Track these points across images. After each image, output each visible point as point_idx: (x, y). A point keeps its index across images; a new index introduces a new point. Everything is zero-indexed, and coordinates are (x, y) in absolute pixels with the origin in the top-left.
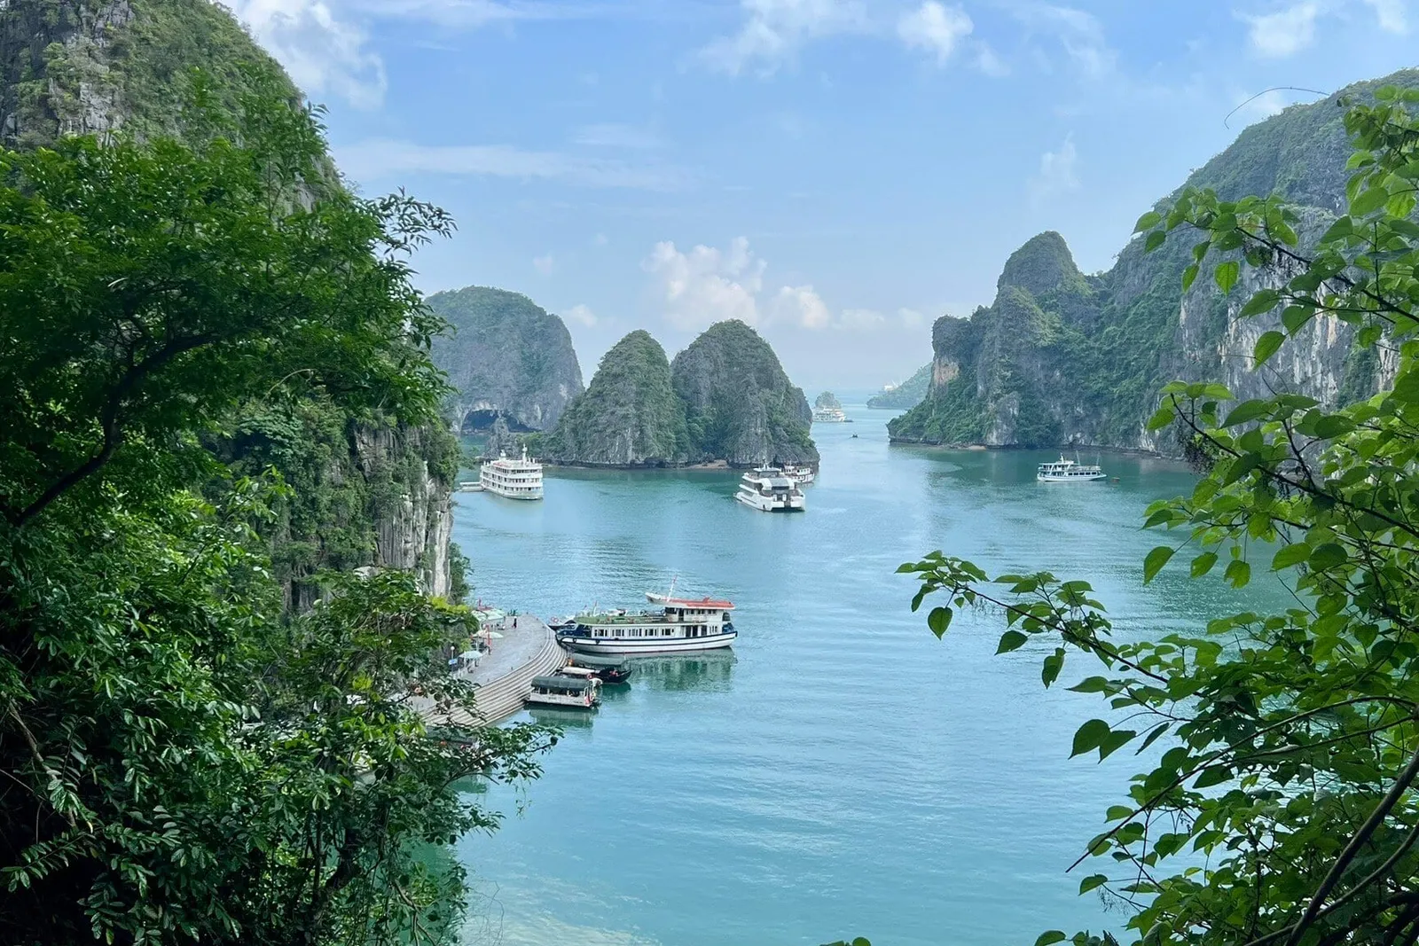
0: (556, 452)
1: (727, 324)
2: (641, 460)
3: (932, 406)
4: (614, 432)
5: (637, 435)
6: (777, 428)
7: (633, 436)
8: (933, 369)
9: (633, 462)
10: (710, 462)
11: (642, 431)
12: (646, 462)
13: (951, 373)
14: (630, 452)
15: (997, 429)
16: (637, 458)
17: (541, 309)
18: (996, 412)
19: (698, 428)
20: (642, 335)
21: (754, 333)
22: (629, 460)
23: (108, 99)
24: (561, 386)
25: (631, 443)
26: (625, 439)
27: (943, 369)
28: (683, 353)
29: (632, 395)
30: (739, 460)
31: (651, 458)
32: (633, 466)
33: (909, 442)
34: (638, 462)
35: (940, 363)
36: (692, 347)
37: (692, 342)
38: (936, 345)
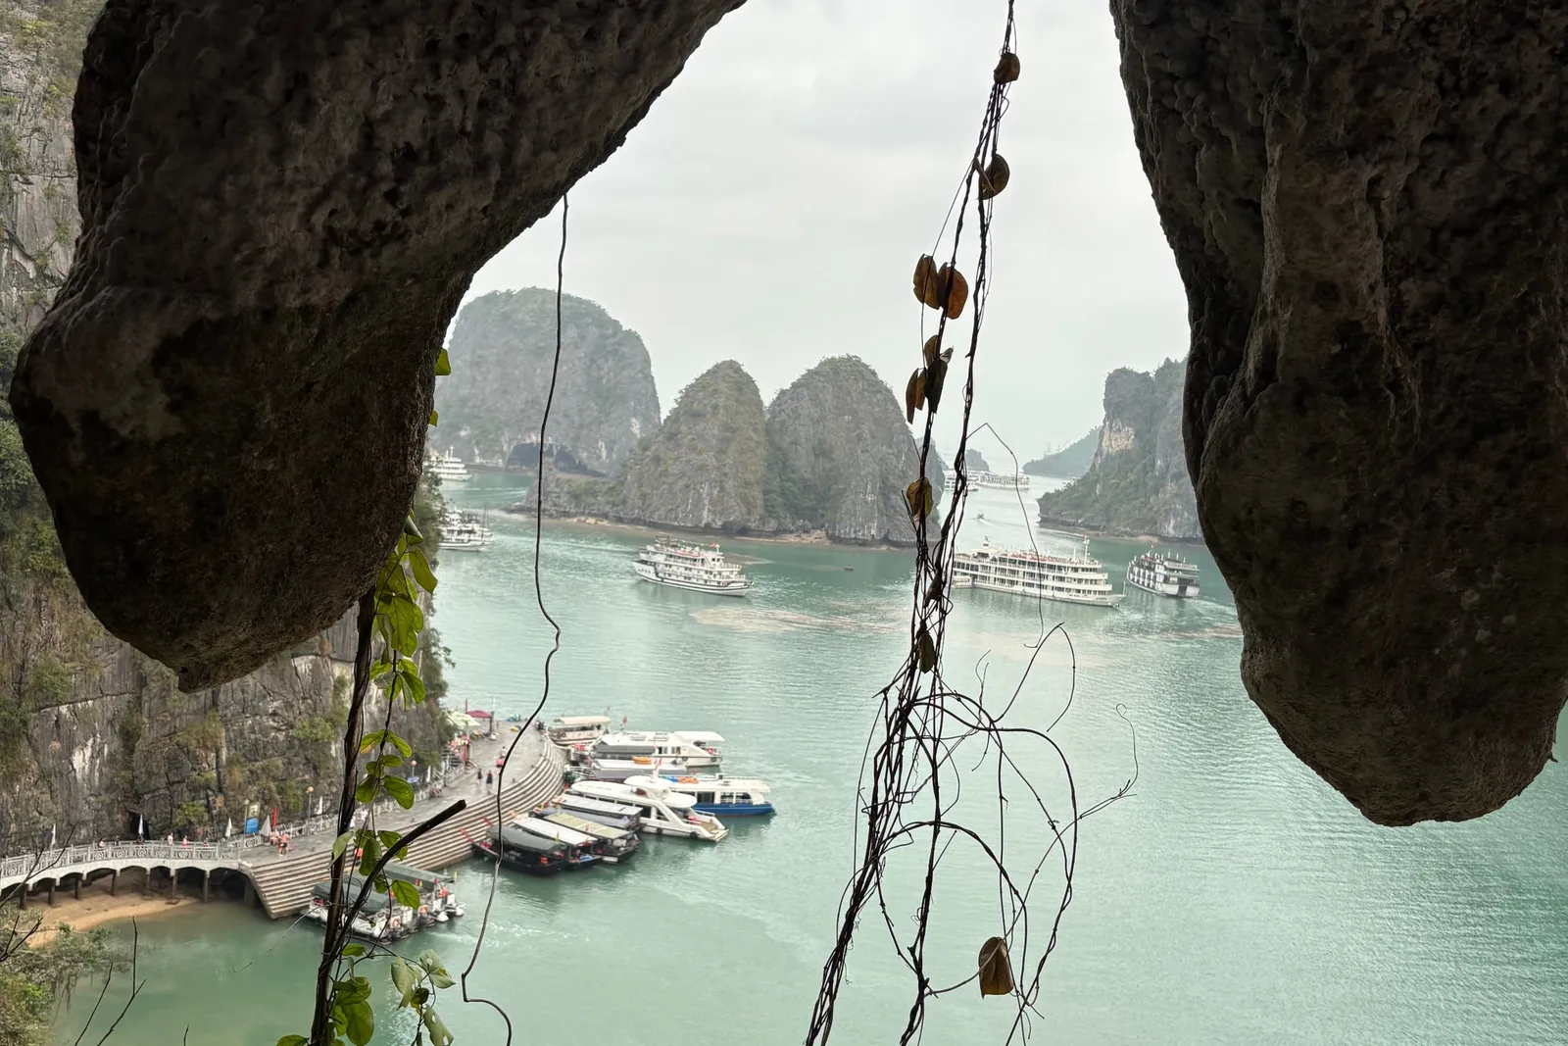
0: (614, 505)
1: (841, 359)
2: (719, 524)
3: (1097, 481)
4: (687, 486)
5: (715, 492)
6: (893, 496)
7: (710, 494)
8: (1102, 434)
9: (708, 525)
10: (806, 532)
11: (722, 489)
12: (724, 526)
13: (1123, 440)
14: (705, 513)
15: (1175, 517)
16: (714, 521)
17: (617, 322)
18: (1176, 495)
19: (794, 489)
20: (733, 367)
21: (874, 373)
22: (704, 522)
23: (32, 56)
24: (634, 420)
25: (706, 502)
26: (700, 495)
27: (1114, 436)
28: (783, 393)
29: (714, 441)
30: (842, 531)
31: (731, 522)
32: (708, 529)
33: (1064, 523)
34: (714, 526)
35: (1111, 428)
36: (794, 386)
37: (794, 380)
38: (1107, 404)
